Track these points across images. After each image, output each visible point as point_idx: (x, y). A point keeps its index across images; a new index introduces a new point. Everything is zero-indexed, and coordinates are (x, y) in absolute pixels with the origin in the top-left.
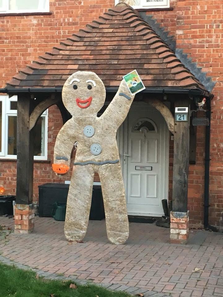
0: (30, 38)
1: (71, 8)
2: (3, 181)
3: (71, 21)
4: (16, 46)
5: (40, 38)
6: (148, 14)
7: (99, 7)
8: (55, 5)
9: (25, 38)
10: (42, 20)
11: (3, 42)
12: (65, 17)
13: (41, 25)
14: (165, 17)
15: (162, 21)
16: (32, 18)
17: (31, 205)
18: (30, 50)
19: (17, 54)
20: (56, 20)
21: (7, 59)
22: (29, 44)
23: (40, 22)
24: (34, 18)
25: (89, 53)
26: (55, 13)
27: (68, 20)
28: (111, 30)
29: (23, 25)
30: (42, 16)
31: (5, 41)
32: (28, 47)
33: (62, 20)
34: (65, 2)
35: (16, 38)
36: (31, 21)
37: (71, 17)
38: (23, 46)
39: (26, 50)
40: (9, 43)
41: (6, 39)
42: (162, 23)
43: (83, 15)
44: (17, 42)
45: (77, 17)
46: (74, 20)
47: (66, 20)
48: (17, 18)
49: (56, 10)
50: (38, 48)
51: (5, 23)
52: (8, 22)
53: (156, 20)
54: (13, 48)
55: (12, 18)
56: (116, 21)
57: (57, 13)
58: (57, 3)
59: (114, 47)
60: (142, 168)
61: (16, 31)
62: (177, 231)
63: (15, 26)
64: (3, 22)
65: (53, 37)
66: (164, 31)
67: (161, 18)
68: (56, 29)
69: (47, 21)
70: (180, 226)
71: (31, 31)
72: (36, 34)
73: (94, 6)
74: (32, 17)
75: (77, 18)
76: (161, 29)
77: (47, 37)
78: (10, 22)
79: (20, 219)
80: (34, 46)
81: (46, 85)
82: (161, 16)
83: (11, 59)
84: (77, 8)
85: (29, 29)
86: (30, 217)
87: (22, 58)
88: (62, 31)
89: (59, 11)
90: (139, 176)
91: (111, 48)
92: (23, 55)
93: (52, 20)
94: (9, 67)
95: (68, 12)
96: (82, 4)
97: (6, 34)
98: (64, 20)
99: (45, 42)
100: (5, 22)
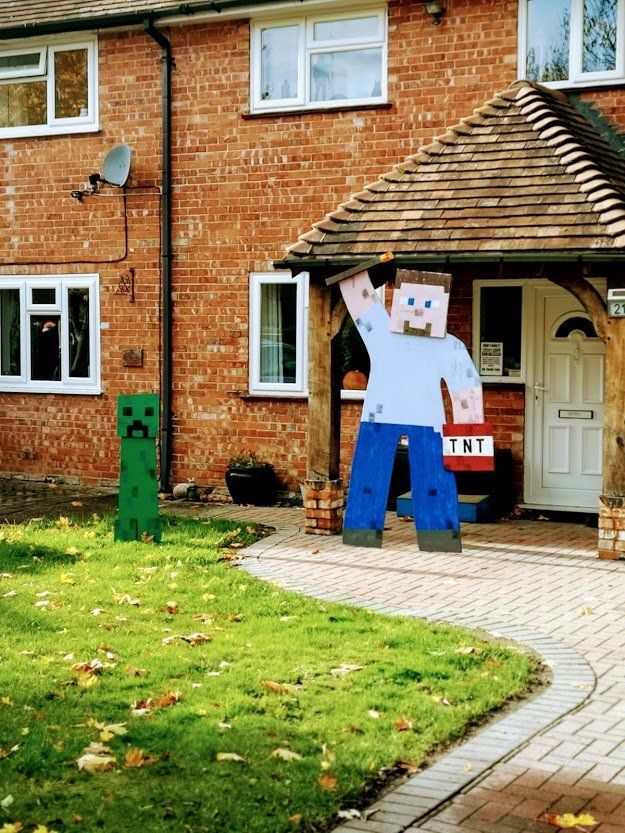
0: (349, 156)
1: (428, 92)
2: (299, 441)
3: (429, 117)
4: (322, 173)
5: (368, 154)
6: (585, 99)
7: (485, 88)
8: (398, 87)
9: (340, 156)
10: (373, 120)
11: (299, 166)
12: (418, 111)
13: (371, 129)
14: (619, 102)
15: (614, 110)
16: (352, 116)
17: (335, 481)
18: (350, 180)
19: (325, 190)
20: (401, 117)
21: (306, 200)
22: (348, 169)
23: (369, 123)
24: (358, 116)
25: (446, 185)
26: (398, 104)
27: (424, 117)
28: (493, 138)
29: (337, 132)
30: (373, 112)
31: (302, 163)
32: (345, 173)
33: (412, 117)
34: (419, 82)
35: (323, 157)
36: (351, 121)
37: (429, 110)
38: (337, 172)
39: (343, 181)
40: (310, 167)
41: (305, 159)
42: (614, 115)
43: (453, 106)
44: (326, 165)
45: (441, 109)
46: (436, 116)
47: (420, 118)
48: (325, 119)
49: (400, 97)
50: (365, 176)
51: (303, 129)
52: (307, 125)
53: (602, 109)
54: (318, 177)
55: (315, 117)
56: (506, 119)
57: (402, 104)
58: (402, 83)
59: (496, 172)
60: (573, 414)
61: (323, 144)
62: (613, 535)
63: (321, 133)
64: (298, 127)
65: (394, 153)
66: (617, 132)
67: (611, 106)
68: (400, 136)
69: (382, 121)
70: (618, 523)
71: (352, 143)
72: (361, 147)
73: (476, 86)
74: (355, 114)
75: (441, 113)
76: (610, 127)
77: (383, 153)
78: (311, 126)
79: (315, 507)
80: (358, 172)
81: (359, 251)
82: (611, 101)
83: (313, 199)
84: (442, 91)
85: (348, 139)
86: (334, 505)
87: (335, 196)
88: (411, 140)
89: (406, 100)
90: (567, 431)
91: (489, 174)
92: (336, 191)
93: (393, 119)
94: (311, 216)
95: (424, 101)
96: (452, 84)
97: (305, 150)
98: (416, 117)
99: (379, 162)
100: (303, 126)
